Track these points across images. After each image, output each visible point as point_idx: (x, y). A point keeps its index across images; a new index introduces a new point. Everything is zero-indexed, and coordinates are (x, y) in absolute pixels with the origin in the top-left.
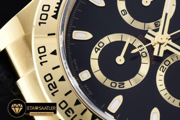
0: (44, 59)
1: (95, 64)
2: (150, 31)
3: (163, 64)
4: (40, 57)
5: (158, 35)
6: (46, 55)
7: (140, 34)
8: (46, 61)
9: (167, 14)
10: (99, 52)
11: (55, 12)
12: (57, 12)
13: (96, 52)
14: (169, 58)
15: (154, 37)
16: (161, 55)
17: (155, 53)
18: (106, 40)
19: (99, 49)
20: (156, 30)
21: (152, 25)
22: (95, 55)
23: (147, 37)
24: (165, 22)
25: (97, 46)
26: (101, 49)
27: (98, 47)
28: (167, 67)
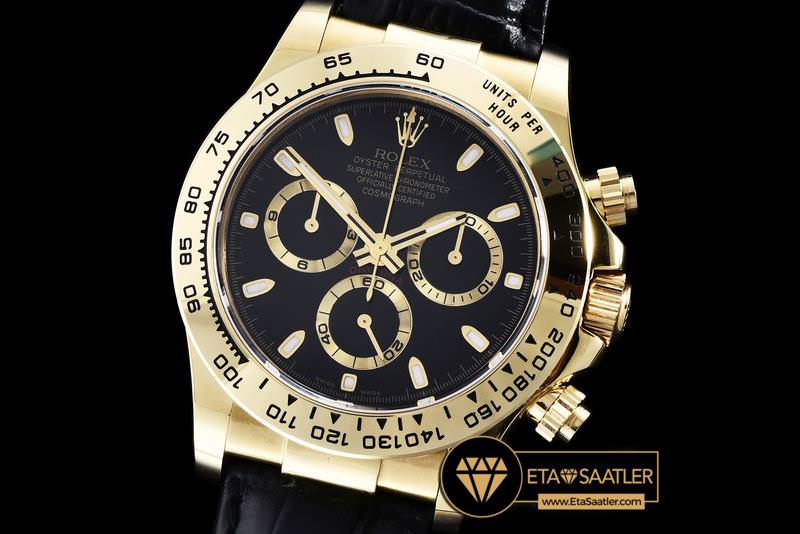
0: (288, 419)
1: (343, 358)
2: (357, 253)
3: (411, 272)
4: (282, 421)
5: (369, 246)
6: (285, 413)
7: (349, 268)
8: (294, 418)
9: (349, 216)
10: (330, 339)
11: (236, 355)
12: (239, 353)
13: (328, 343)
14: (410, 257)
15: (368, 254)
16: (401, 264)
17: (394, 270)
18: (322, 318)
19: (327, 336)
20: (360, 244)
21: (347, 243)
22: (331, 348)
23: (361, 263)
24: (357, 226)
25: (320, 336)
26: (329, 333)
27: (324, 335)
28: (419, 269)
